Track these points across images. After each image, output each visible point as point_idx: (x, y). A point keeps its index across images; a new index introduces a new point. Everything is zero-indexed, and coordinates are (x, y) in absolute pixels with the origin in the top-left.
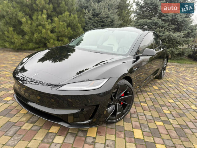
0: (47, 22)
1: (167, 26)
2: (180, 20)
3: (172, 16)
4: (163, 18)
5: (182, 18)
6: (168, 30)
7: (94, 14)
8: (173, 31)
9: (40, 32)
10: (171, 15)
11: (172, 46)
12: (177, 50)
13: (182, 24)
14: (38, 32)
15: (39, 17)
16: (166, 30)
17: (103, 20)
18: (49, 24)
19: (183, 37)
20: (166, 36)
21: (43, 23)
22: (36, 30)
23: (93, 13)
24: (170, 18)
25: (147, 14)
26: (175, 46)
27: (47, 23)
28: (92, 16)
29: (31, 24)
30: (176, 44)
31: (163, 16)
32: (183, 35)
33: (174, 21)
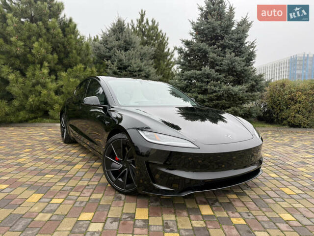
0: (48, 79)
1: (224, 78)
2: (239, 70)
3: (229, 64)
4: (217, 68)
5: (241, 66)
6: (225, 83)
7: (120, 66)
8: (232, 84)
9: (37, 94)
10: (226, 64)
11: (234, 105)
12: (241, 109)
13: (243, 75)
14: (34, 94)
15: (37, 72)
16: (223, 83)
18: (52, 82)
19: (247, 92)
20: (224, 91)
21: (42, 81)
22: (31, 91)
24: (226, 68)
25: (194, 64)
26: (238, 104)
27: (50, 80)
28: (118, 69)
29: (24, 83)
30: (238, 101)
32: (246, 88)
33: (231, 71)
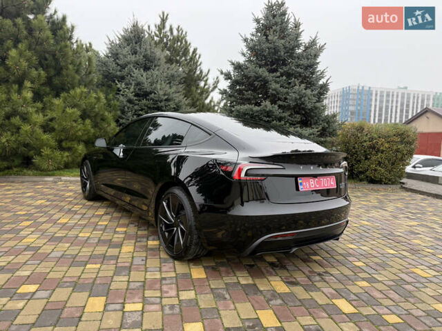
0: (32, 107)
1: (288, 117)
2: (309, 107)
3: (296, 99)
4: (280, 103)
5: (312, 103)
7: (139, 92)
8: (299, 125)
9: (14, 130)
10: (293, 99)
13: (312, 114)
14: (10, 130)
15: (14, 96)
16: (288, 124)
17: (160, 104)
18: (37, 112)
21: (22, 110)
23: (137, 90)
27: (34, 110)
28: (135, 96)
31: (279, 99)
32: (318, 132)
33: (298, 108)
